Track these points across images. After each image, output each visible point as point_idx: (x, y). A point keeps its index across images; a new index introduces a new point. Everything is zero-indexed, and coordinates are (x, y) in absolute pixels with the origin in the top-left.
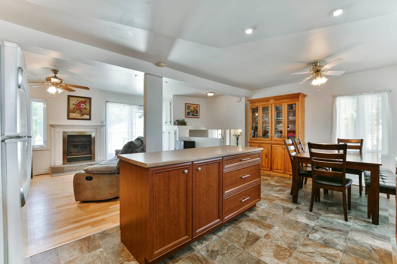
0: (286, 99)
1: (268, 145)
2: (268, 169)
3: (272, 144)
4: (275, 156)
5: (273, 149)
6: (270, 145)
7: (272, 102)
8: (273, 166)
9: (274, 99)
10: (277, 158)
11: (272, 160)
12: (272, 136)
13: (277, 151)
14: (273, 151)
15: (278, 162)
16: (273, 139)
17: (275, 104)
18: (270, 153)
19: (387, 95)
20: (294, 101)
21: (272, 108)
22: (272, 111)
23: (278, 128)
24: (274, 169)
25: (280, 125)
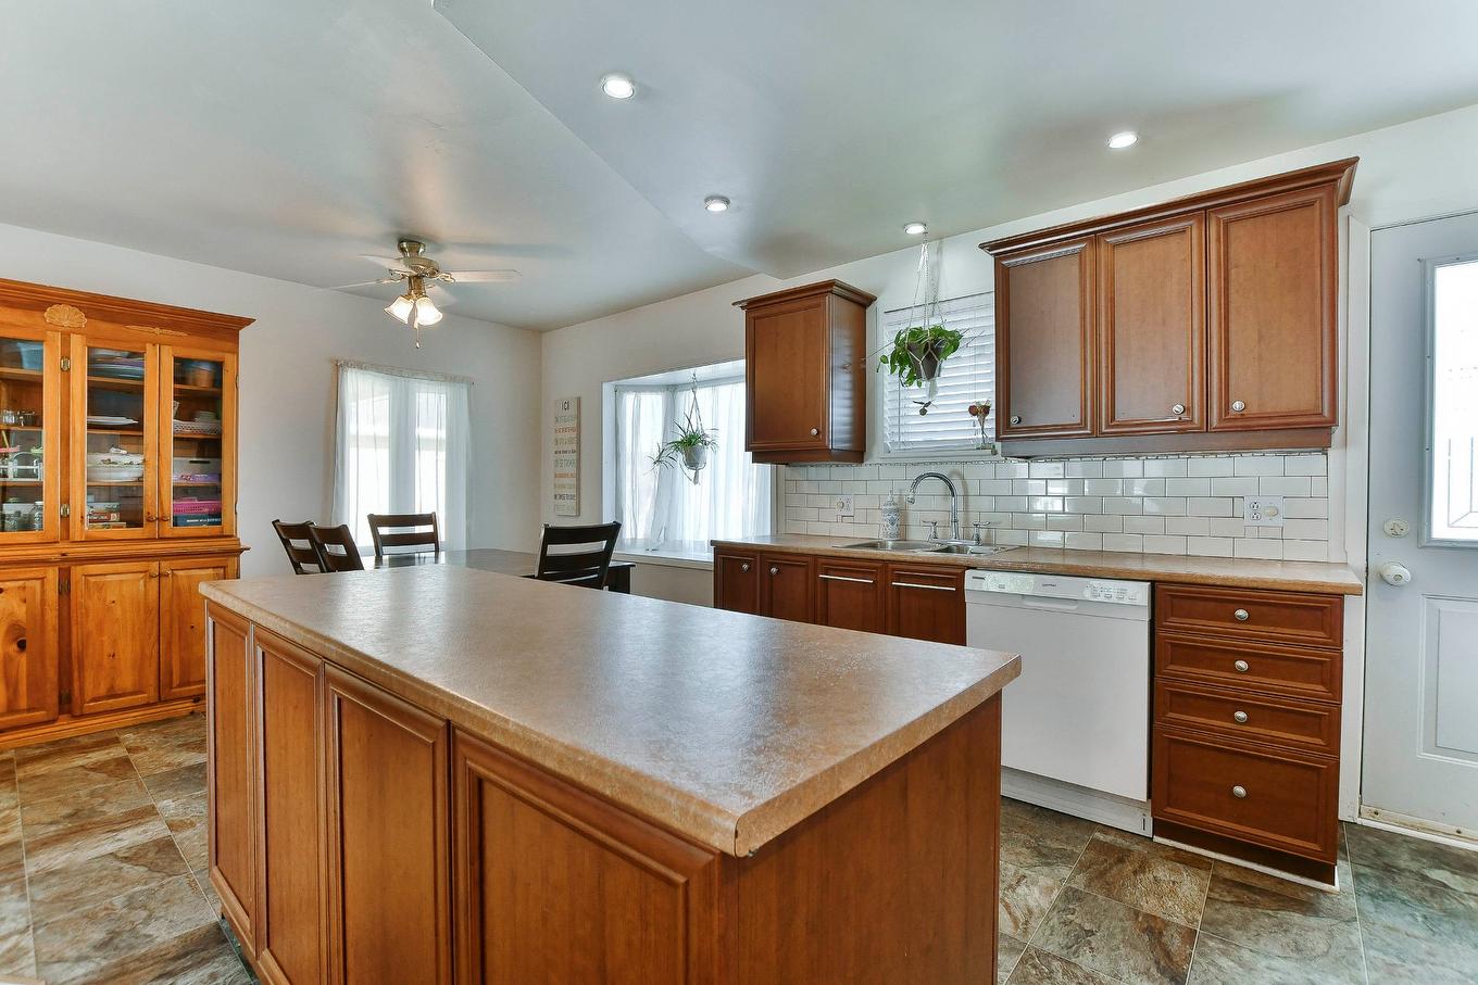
0: (163, 325)
1: (36, 572)
2: (40, 715)
3: (65, 566)
4: (91, 626)
5: (78, 588)
6: (52, 574)
7: (66, 323)
8: (76, 685)
9: (80, 308)
10: (105, 638)
11: (74, 654)
12: (65, 518)
13: (110, 598)
14: (79, 599)
15: (114, 656)
16: (76, 534)
17: (90, 337)
18: (56, 613)
19: (465, 391)
20: (213, 349)
21: (66, 356)
22: (66, 373)
23: (100, 471)
24: (88, 699)
25: (113, 458)
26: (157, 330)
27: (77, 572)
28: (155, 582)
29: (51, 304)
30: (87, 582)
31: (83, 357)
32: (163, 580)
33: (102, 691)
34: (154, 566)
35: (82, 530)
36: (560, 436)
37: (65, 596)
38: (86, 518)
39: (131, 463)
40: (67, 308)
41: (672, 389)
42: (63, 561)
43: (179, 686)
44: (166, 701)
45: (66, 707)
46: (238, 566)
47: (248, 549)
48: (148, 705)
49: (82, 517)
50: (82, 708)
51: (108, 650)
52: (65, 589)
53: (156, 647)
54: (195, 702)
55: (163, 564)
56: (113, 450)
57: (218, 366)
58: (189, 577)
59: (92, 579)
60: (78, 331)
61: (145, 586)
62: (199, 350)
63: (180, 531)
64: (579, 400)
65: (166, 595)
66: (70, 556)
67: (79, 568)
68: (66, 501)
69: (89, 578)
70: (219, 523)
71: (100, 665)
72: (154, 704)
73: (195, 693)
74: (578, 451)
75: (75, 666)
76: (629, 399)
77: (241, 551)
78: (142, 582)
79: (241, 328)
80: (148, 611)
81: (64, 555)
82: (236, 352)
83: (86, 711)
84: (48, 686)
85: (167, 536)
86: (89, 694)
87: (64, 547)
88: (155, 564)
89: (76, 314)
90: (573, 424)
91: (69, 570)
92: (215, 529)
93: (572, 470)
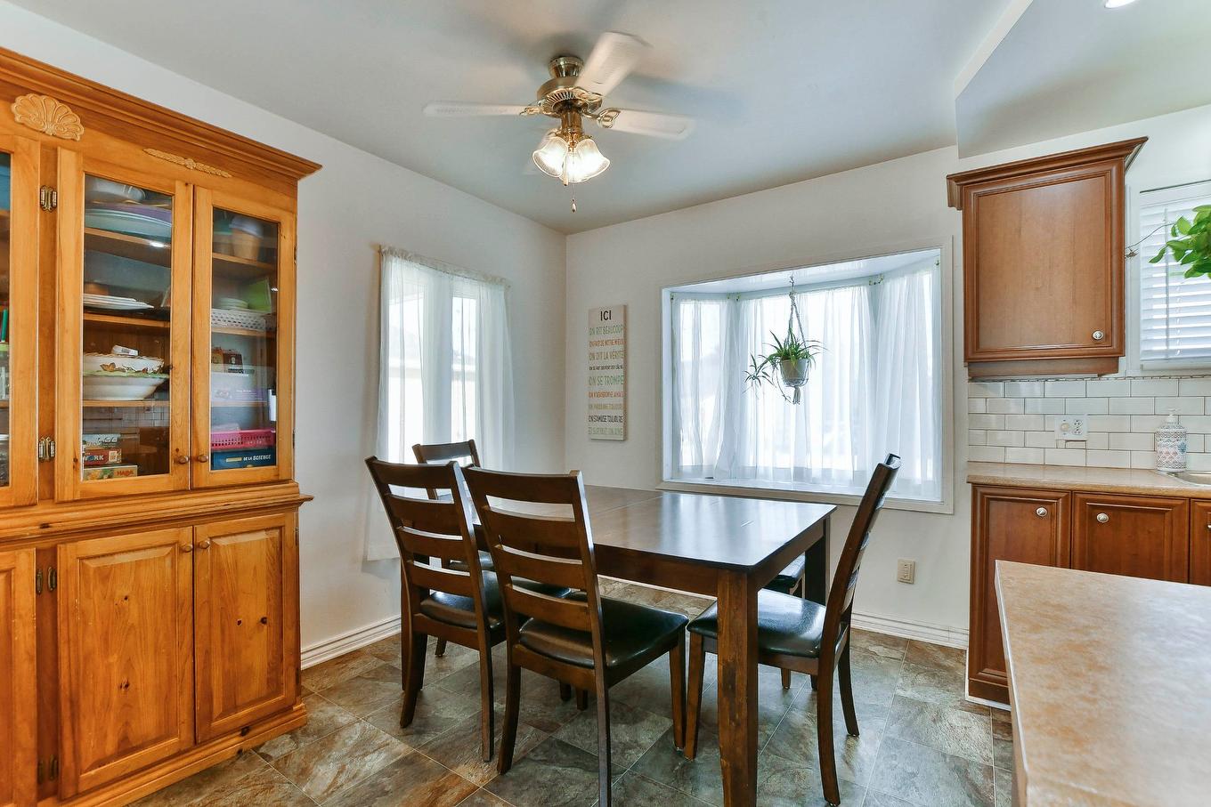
3: (48, 545)
5: (69, 580)
6: (26, 561)
7: (50, 129)
8: (68, 745)
9: (74, 107)
10: (113, 659)
11: (64, 694)
12: (47, 462)
13: (122, 591)
14: (72, 598)
15: (127, 686)
16: (65, 490)
17: (89, 159)
18: (31, 629)
19: (503, 293)
20: (265, 203)
21: (50, 187)
22: (50, 210)
23: (99, 384)
24: (86, 766)
25: (120, 362)
26: (190, 162)
27: (68, 554)
28: (187, 558)
29: (26, 91)
30: (84, 570)
31: (78, 190)
32: (199, 554)
33: (110, 747)
34: (185, 535)
35: (76, 481)
36: (596, 349)
37: (46, 596)
38: (82, 460)
39: (145, 371)
40: (52, 103)
41: (736, 297)
42: (44, 537)
43: (221, 716)
44: (204, 742)
45: (50, 785)
46: (297, 525)
47: (310, 499)
48: (179, 754)
49: (76, 460)
50: (77, 782)
51: (117, 679)
52: (47, 584)
53: (190, 661)
54: (243, 735)
55: (200, 529)
56: (118, 349)
57: (270, 229)
58: (234, 547)
59: (92, 564)
60: (72, 144)
61: (173, 566)
62: (249, 200)
63: (222, 476)
64: (625, 307)
65: (203, 577)
66: (56, 527)
67: (70, 546)
68: (48, 432)
69: (87, 562)
70: (272, 462)
71: (107, 706)
72: (187, 751)
73: (243, 722)
74: (625, 367)
75: (66, 712)
76: (687, 309)
77: (300, 502)
78: (168, 562)
79: (301, 176)
80: (177, 605)
81: (45, 526)
82: (293, 211)
83: (83, 787)
84: (19, 755)
85: (203, 485)
86: (89, 755)
87: (44, 512)
88: (187, 531)
89: (67, 115)
90: (620, 336)
91: (54, 550)
92: (266, 472)
93: (618, 388)
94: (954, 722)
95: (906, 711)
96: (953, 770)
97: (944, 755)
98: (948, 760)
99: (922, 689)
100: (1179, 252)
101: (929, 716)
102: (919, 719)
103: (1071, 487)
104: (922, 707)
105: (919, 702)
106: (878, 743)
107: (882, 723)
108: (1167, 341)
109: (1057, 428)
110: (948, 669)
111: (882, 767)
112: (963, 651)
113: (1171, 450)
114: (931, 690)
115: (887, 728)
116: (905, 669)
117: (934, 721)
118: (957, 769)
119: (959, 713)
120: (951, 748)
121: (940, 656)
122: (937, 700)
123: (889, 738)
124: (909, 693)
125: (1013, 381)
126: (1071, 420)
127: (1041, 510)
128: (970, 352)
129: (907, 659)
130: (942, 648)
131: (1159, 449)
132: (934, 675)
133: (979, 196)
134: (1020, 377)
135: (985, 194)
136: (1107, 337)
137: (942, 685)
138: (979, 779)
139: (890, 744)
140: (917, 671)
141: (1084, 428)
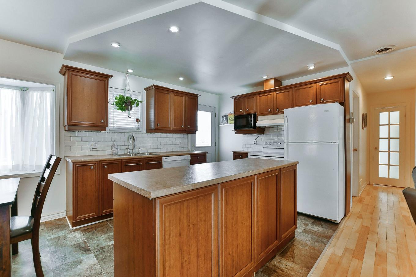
94: (70, 237)
95: (54, 242)
96: (76, 247)
97: (72, 246)
98: (73, 246)
99: (56, 233)
100: (116, 104)
101: (62, 239)
102: (59, 241)
103: (99, 160)
104: (59, 238)
105: (57, 237)
106: (49, 255)
107: (47, 249)
108: (114, 124)
109: (90, 145)
110: (62, 224)
111: (54, 260)
112: (65, 218)
113: (115, 150)
114: (60, 232)
115: (50, 250)
116: (48, 231)
117: (64, 239)
118: (77, 247)
119: (71, 233)
120: (73, 243)
121: (58, 222)
122: (62, 234)
123: (52, 252)
124: (52, 237)
125: (78, 131)
126: (93, 143)
127: (92, 167)
128: (69, 122)
129: (46, 228)
130: (57, 220)
131: (113, 149)
132: (58, 228)
133: (72, 74)
134: (80, 131)
135: (75, 75)
136: (104, 122)
137: (62, 229)
138: (83, 245)
139: (53, 253)
140: (52, 229)
141: (97, 145)
